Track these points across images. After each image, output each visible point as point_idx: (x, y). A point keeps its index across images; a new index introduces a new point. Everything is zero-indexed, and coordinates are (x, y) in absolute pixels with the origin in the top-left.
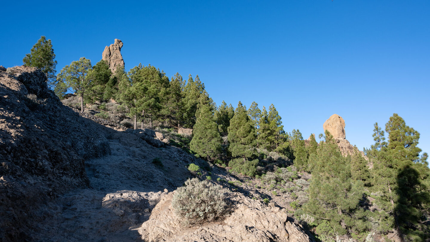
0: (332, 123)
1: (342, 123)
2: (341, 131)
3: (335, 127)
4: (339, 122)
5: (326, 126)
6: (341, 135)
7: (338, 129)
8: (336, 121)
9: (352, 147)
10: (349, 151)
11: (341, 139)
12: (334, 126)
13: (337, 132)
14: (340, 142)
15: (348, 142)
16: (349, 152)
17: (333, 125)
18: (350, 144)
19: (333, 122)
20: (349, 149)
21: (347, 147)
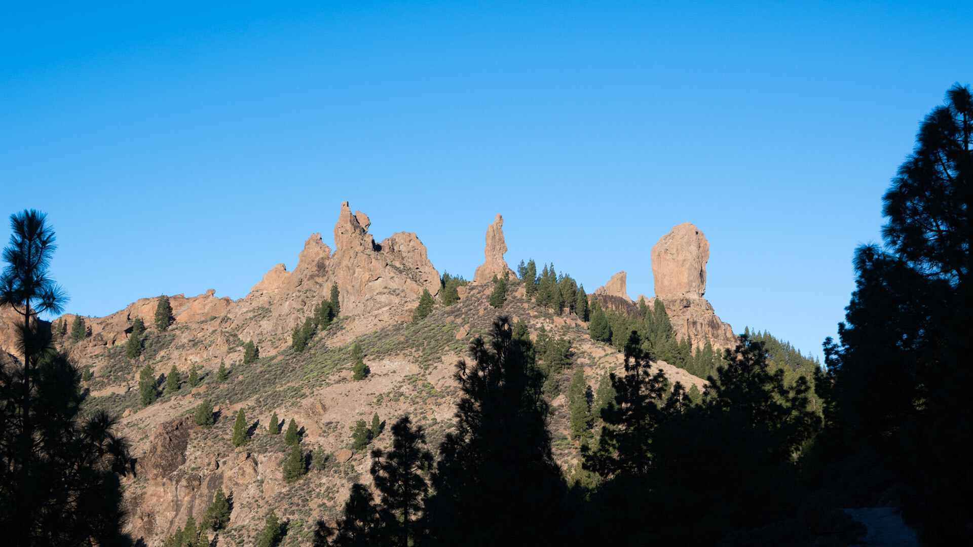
0: (677, 250)
1: (701, 249)
2: (697, 274)
3: (684, 260)
4: (693, 248)
5: (659, 255)
6: (694, 284)
7: (690, 269)
8: (689, 243)
9: (718, 324)
10: (710, 333)
11: (694, 296)
12: (681, 258)
13: (686, 275)
14: (691, 305)
15: (709, 308)
16: (710, 336)
17: (678, 254)
18: (714, 316)
19: (679, 247)
20: (710, 329)
21: (706, 322)
